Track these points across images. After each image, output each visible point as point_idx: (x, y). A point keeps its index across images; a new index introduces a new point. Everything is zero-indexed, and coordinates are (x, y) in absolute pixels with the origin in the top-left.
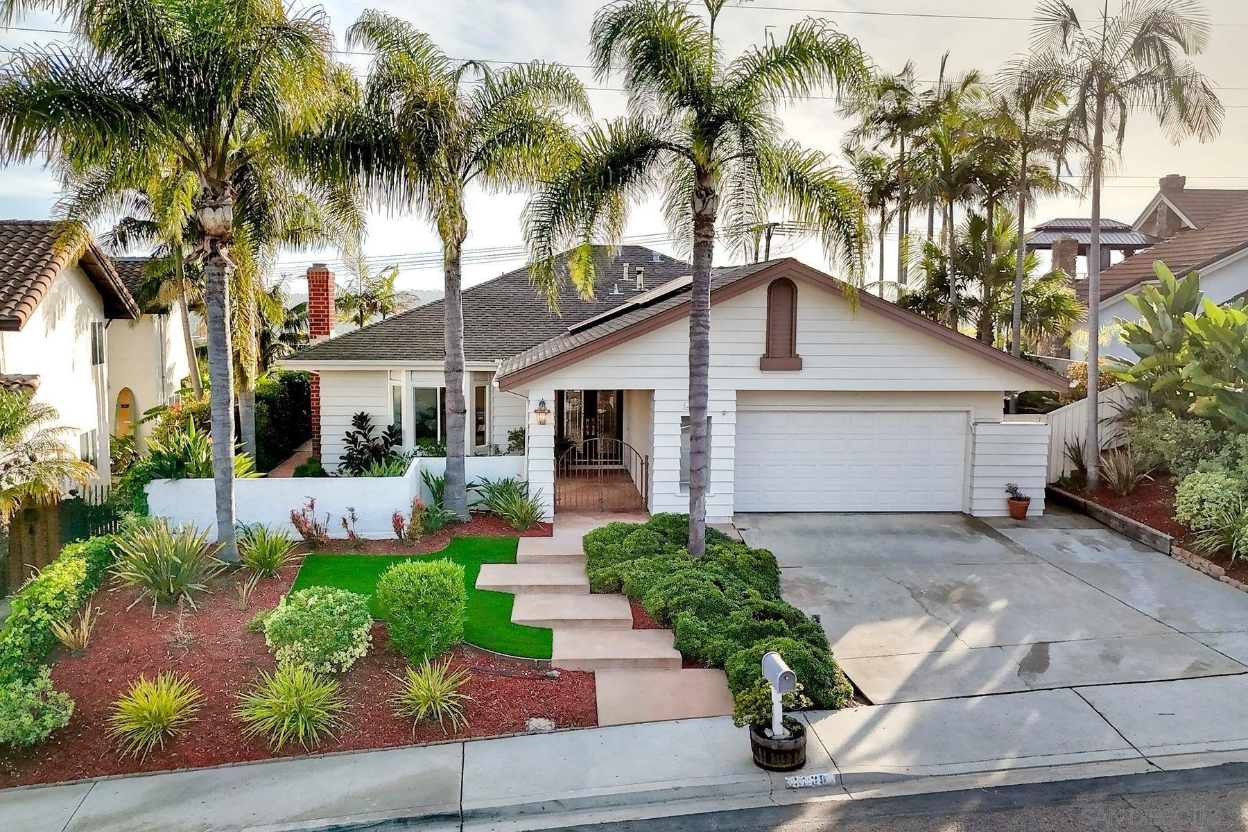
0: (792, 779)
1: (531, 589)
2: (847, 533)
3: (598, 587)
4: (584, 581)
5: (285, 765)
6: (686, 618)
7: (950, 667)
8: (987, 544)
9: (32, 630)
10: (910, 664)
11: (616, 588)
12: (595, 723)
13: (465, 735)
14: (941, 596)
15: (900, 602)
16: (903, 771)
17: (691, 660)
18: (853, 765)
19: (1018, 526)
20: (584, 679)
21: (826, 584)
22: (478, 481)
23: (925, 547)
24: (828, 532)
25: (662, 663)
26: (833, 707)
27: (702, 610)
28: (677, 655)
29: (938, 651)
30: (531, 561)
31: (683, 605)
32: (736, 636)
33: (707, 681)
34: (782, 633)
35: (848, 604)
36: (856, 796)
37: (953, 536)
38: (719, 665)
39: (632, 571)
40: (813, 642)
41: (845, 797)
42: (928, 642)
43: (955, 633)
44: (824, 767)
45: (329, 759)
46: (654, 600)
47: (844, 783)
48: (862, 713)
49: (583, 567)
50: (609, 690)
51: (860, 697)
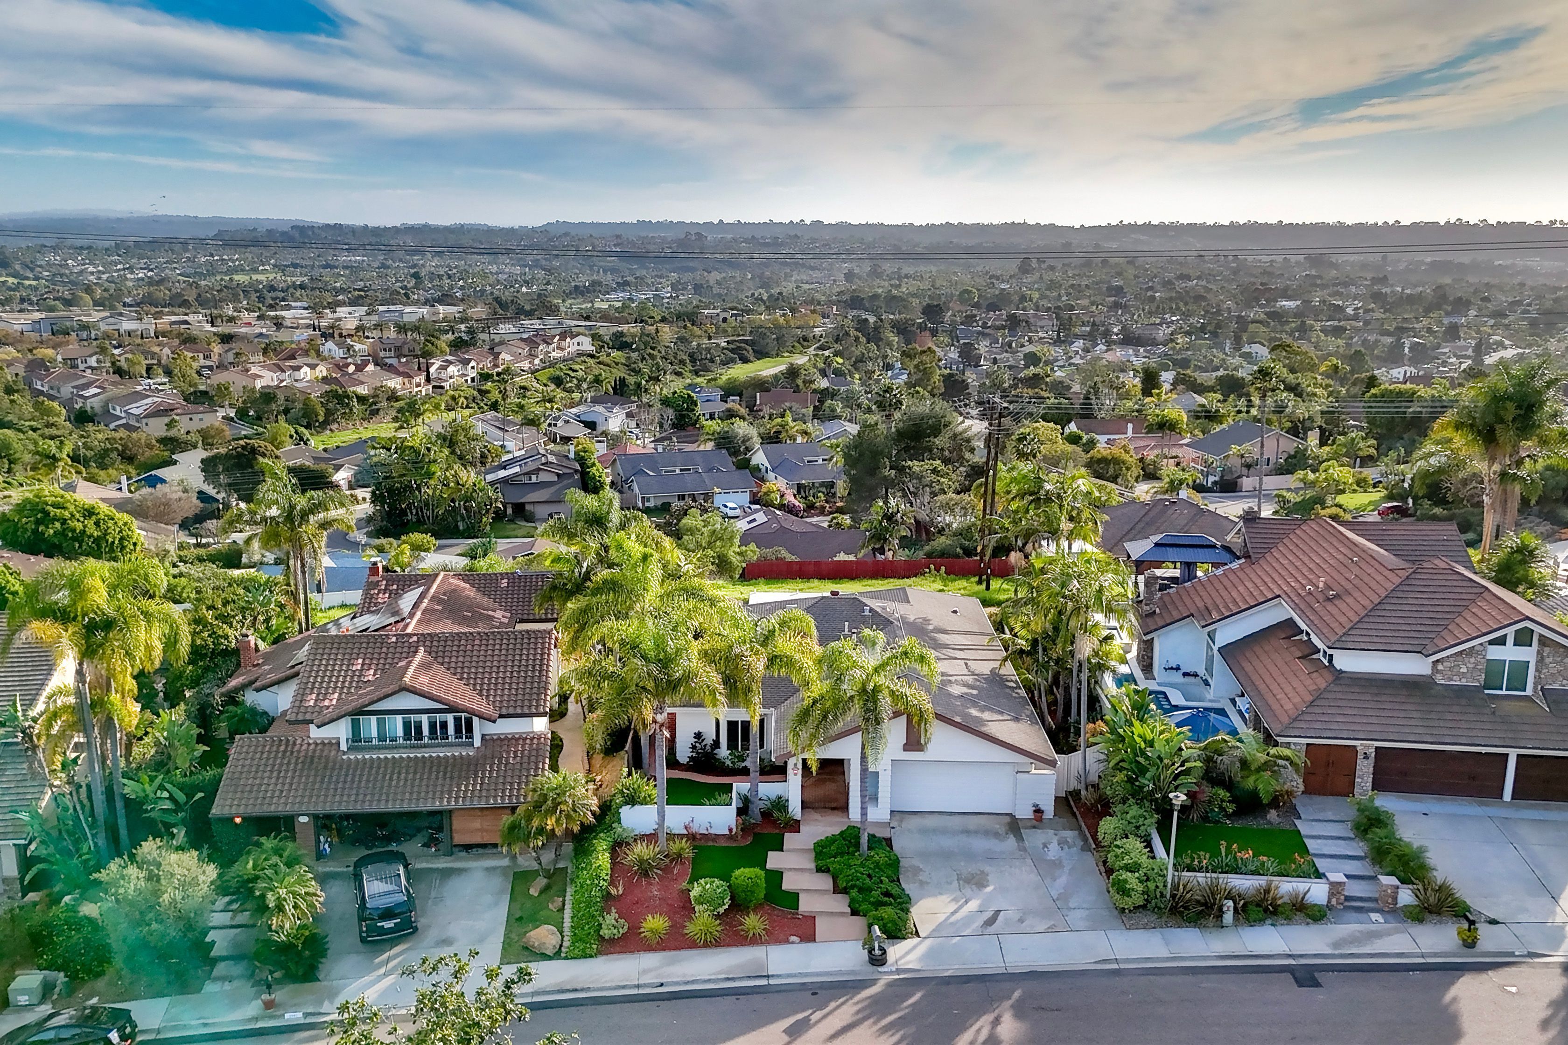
0: (881, 969)
1: (790, 869)
2: (943, 831)
3: (819, 870)
4: (812, 866)
5: (704, 951)
6: (854, 893)
7: (957, 921)
8: (1011, 841)
9: (601, 890)
10: (941, 918)
11: (827, 871)
12: (814, 940)
13: (767, 943)
14: (968, 881)
15: (950, 883)
16: (918, 967)
17: (854, 913)
18: (902, 964)
19: (1034, 827)
20: (811, 919)
21: (921, 870)
22: (765, 798)
23: (980, 844)
24: (935, 831)
25: (842, 914)
26: (904, 938)
27: (861, 890)
28: (849, 910)
29: (953, 913)
30: (789, 851)
31: (853, 887)
32: (873, 904)
33: (859, 922)
34: (891, 904)
35: (927, 883)
36: (901, 976)
37: (996, 835)
38: (865, 915)
39: (835, 864)
40: (902, 910)
41: (897, 977)
42: (953, 907)
43: (966, 902)
44: (892, 965)
45: (719, 950)
46: (842, 884)
47: (898, 971)
48: (916, 940)
49: (813, 855)
50: (822, 926)
51: (917, 934)
